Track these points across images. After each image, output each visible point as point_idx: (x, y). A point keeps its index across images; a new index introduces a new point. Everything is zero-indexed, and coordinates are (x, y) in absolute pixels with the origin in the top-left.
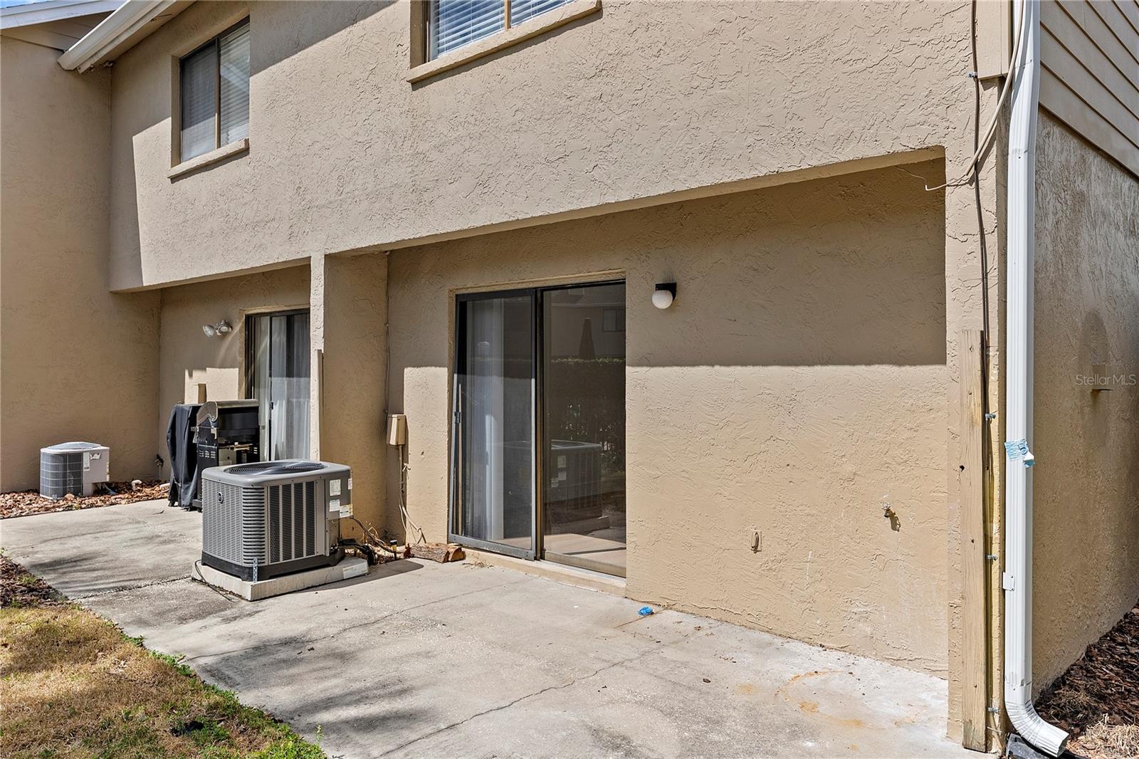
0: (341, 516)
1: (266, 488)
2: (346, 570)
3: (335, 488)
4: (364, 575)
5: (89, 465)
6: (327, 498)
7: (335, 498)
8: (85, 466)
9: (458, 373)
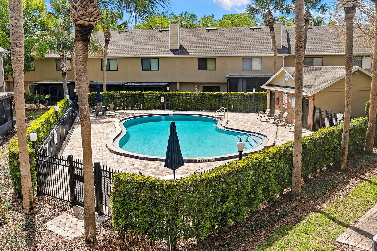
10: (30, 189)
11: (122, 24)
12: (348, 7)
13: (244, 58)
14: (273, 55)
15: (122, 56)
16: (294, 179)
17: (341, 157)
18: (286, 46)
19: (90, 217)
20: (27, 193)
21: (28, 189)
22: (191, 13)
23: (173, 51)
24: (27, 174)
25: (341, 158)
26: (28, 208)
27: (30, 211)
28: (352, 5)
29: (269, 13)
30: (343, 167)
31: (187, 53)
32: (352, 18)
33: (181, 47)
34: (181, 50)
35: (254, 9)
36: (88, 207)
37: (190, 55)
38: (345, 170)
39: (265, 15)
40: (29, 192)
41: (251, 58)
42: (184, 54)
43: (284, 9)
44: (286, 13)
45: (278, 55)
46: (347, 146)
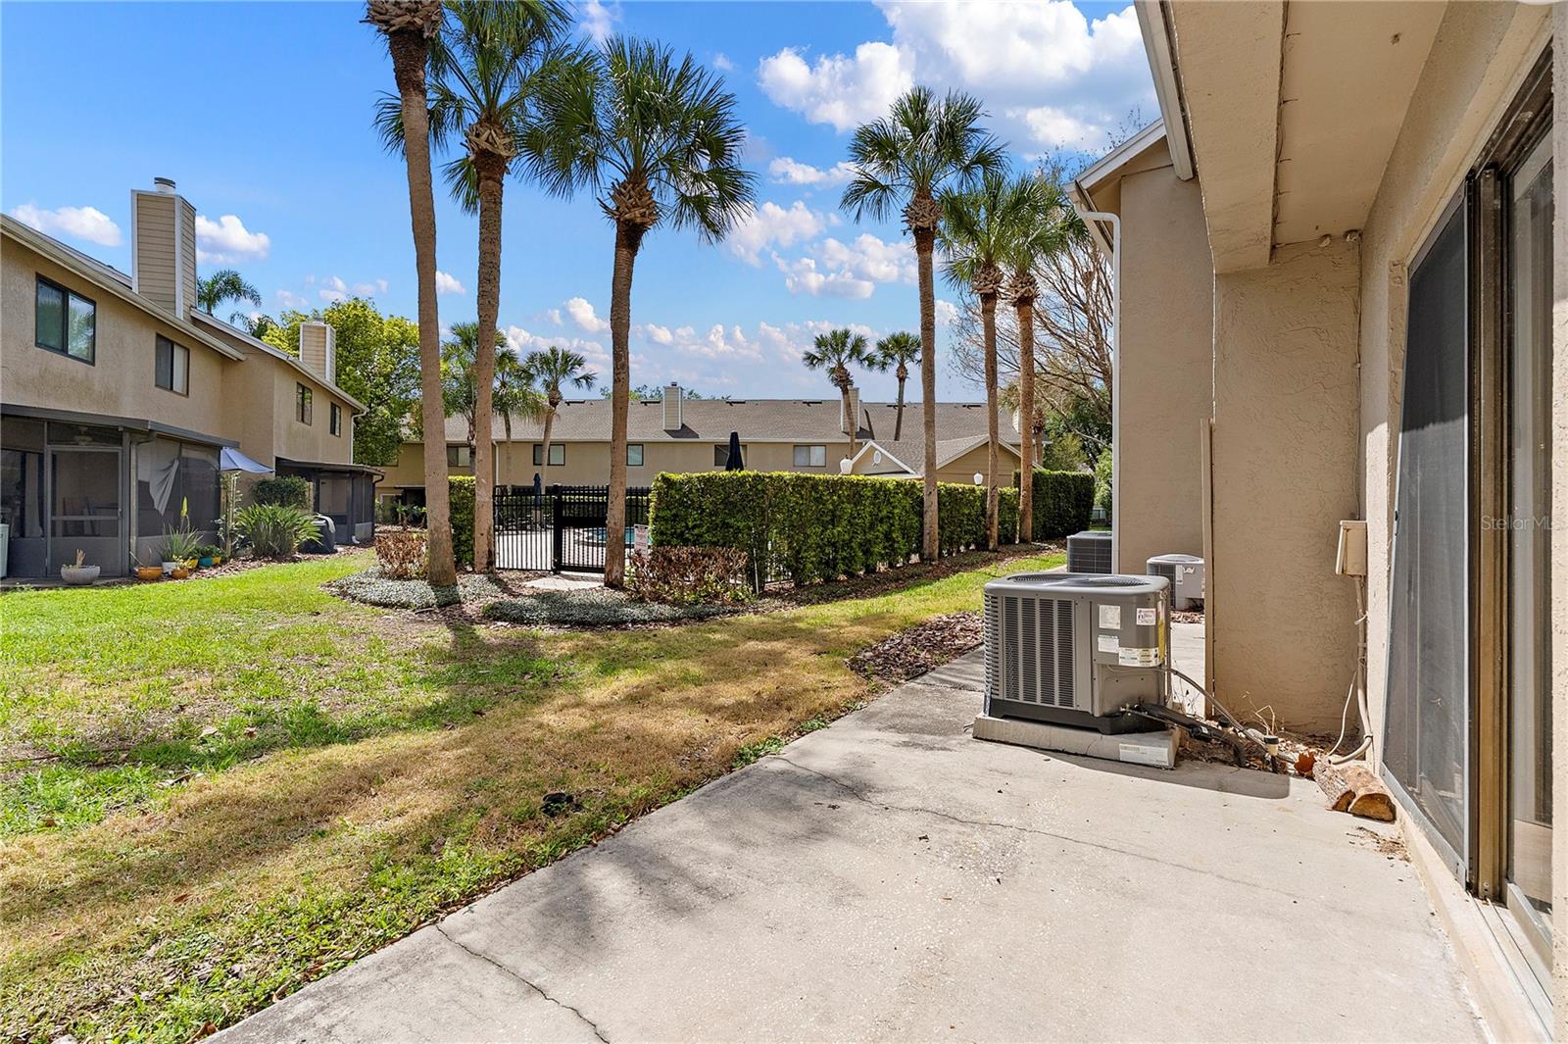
0: (1121, 662)
1: (1000, 598)
2: (1126, 748)
3: (1108, 617)
4: (1160, 768)
5: (1181, 579)
6: (1094, 630)
7: (1109, 632)
8: (1177, 579)
9: (1404, 431)
10: (490, 528)
11: (583, 377)
12: (986, 294)
13: (796, 446)
14: (849, 441)
15: (576, 438)
16: (926, 531)
17: (989, 529)
18: (867, 428)
19: (616, 543)
20: (486, 534)
21: (487, 528)
22: (690, 390)
23: (670, 432)
24: (487, 499)
25: (988, 532)
26: (485, 561)
27: (488, 568)
28: (992, 291)
29: (841, 365)
30: (991, 546)
31: (697, 436)
32: (992, 311)
33: (683, 425)
34: (685, 432)
35: (815, 357)
36: (615, 523)
37: (701, 439)
38: (995, 550)
39: (832, 371)
40: (489, 533)
41: (809, 445)
42: (690, 437)
43: (864, 359)
44: (869, 365)
45: (856, 441)
46: (996, 512)
